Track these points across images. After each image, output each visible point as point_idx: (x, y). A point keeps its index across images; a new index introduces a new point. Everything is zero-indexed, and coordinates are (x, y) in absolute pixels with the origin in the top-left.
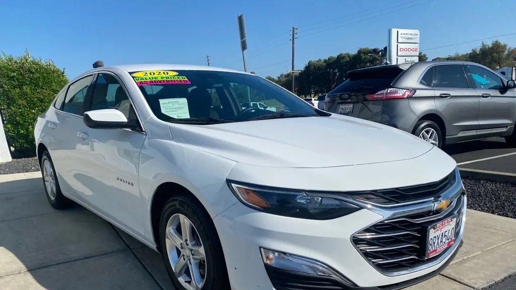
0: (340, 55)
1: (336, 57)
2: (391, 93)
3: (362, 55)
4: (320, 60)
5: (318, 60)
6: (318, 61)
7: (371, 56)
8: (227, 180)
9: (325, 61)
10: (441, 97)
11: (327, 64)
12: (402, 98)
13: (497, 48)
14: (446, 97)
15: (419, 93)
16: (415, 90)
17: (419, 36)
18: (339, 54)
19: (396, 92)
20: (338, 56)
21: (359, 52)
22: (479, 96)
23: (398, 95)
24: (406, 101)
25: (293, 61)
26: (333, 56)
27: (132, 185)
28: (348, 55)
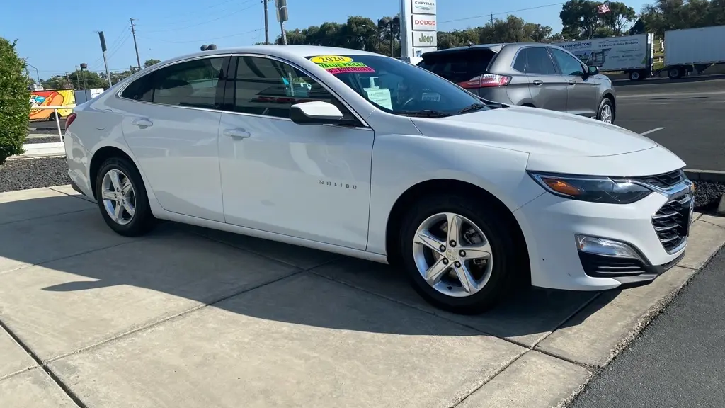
0: (325, 24)
1: (319, 27)
2: (487, 79)
3: (354, 25)
4: (297, 31)
5: (294, 30)
6: (294, 32)
7: (365, 28)
8: (527, 171)
9: (305, 32)
10: (535, 84)
11: (307, 37)
12: (496, 86)
13: (513, 22)
14: (538, 84)
15: (516, 80)
16: (510, 76)
17: (435, 6)
18: (322, 24)
19: (492, 79)
20: (322, 26)
21: (350, 21)
22: (566, 84)
23: (495, 82)
24: (504, 89)
25: (266, 31)
26: (315, 25)
27: (355, 187)
28: (335, 24)
